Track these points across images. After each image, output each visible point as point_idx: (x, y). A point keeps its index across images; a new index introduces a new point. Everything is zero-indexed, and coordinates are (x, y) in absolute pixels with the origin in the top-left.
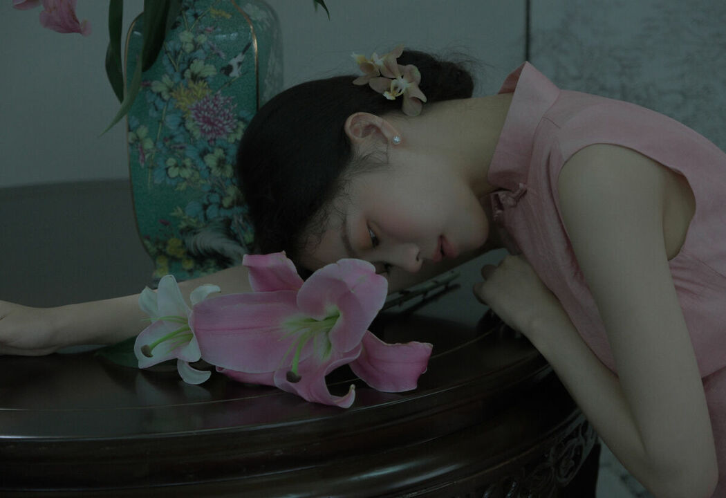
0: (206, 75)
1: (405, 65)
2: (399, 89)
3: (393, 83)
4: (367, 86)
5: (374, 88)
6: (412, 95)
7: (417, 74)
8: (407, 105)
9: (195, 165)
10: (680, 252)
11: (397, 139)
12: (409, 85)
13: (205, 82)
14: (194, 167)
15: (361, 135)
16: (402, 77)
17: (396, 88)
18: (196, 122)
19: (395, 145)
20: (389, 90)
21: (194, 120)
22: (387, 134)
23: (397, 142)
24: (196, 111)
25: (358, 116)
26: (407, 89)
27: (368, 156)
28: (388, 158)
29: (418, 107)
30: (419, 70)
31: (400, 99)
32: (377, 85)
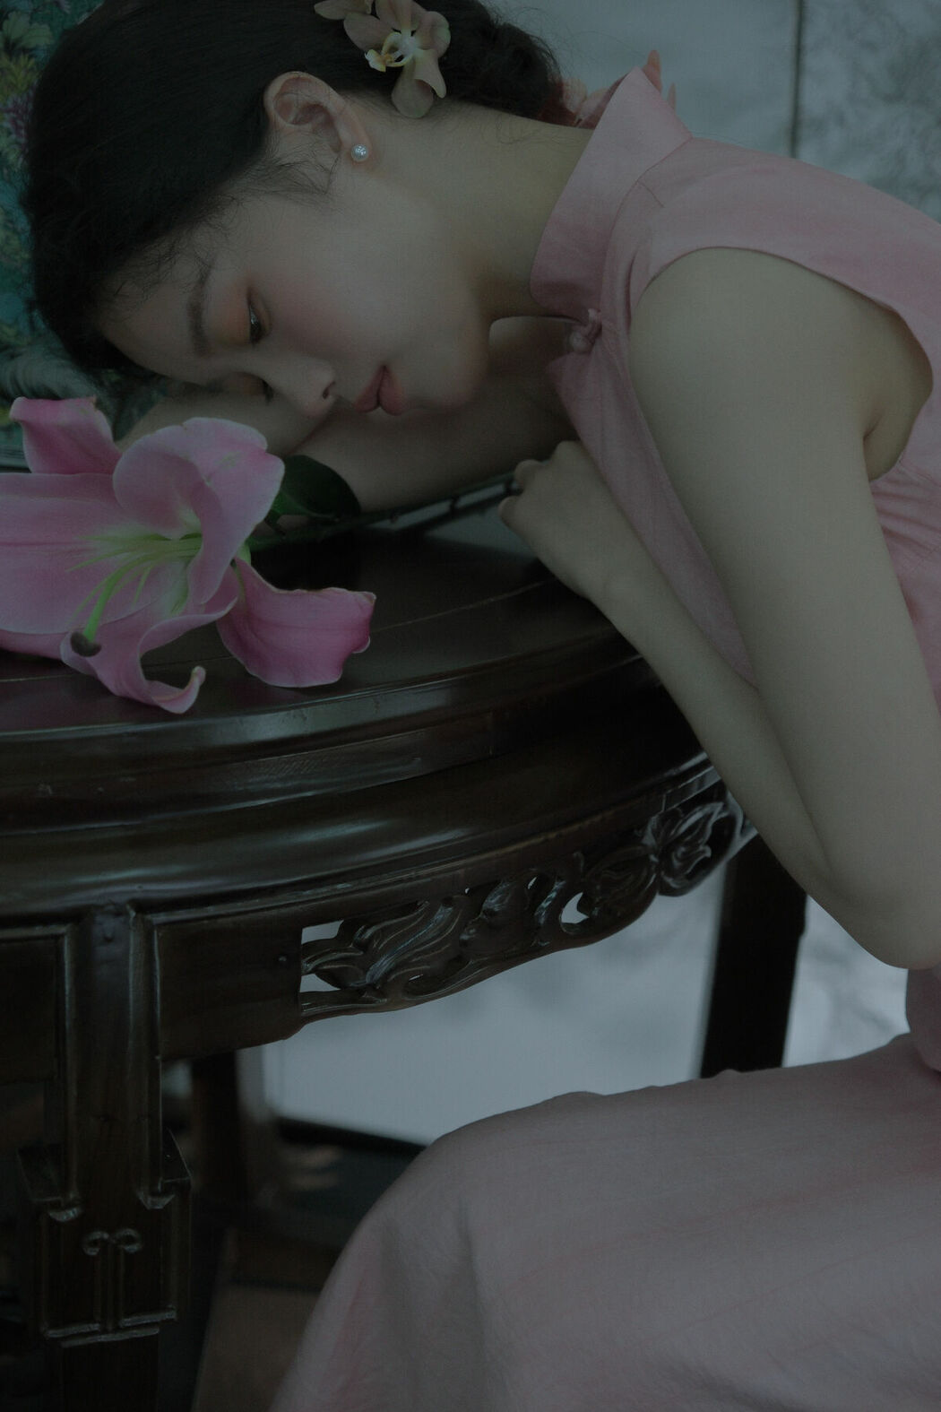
0: (32, 45)
1: (428, 9)
2: (398, 54)
3: (392, 38)
4: (338, 25)
5: (350, 34)
6: (419, 76)
7: (444, 36)
8: (404, 91)
9: (11, 222)
10: (897, 465)
11: (361, 151)
12: (420, 54)
13: (30, 57)
14: (10, 225)
15: (292, 118)
16: (413, 33)
17: (393, 49)
18: (13, 136)
19: (352, 160)
20: (378, 49)
21: (10, 133)
22: (345, 134)
23: (361, 157)
24: (12, 115)
25: (298, 79)
26: (414, 61)
27: (290, 166)
28: (330, 182)
29: (425, 103)
30: (450, 28)
31: (393, 75)
32: (357, 30)
